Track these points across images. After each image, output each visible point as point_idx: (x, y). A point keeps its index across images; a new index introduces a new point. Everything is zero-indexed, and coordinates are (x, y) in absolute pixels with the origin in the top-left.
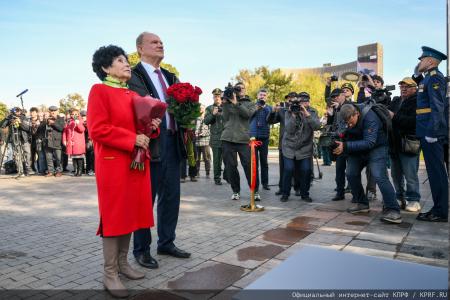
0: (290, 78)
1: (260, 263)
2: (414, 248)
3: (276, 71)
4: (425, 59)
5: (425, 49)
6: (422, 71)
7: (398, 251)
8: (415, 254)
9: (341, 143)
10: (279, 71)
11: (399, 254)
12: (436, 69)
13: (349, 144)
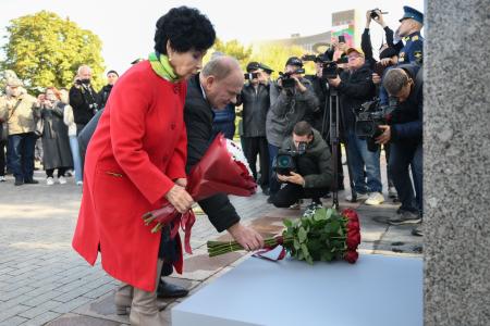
0: (250, 51)
1: (210, 273)
2: (394, 244)
3: (232, 43)
4: (406, 22)
5: (407, 9)
6: (402, 36)
7: (375, 248)
8: (395, 250)
9: (388, 127)
10: (235, 42)
11: (377, 251)
12: (418, 33)
13: (399, 127)
